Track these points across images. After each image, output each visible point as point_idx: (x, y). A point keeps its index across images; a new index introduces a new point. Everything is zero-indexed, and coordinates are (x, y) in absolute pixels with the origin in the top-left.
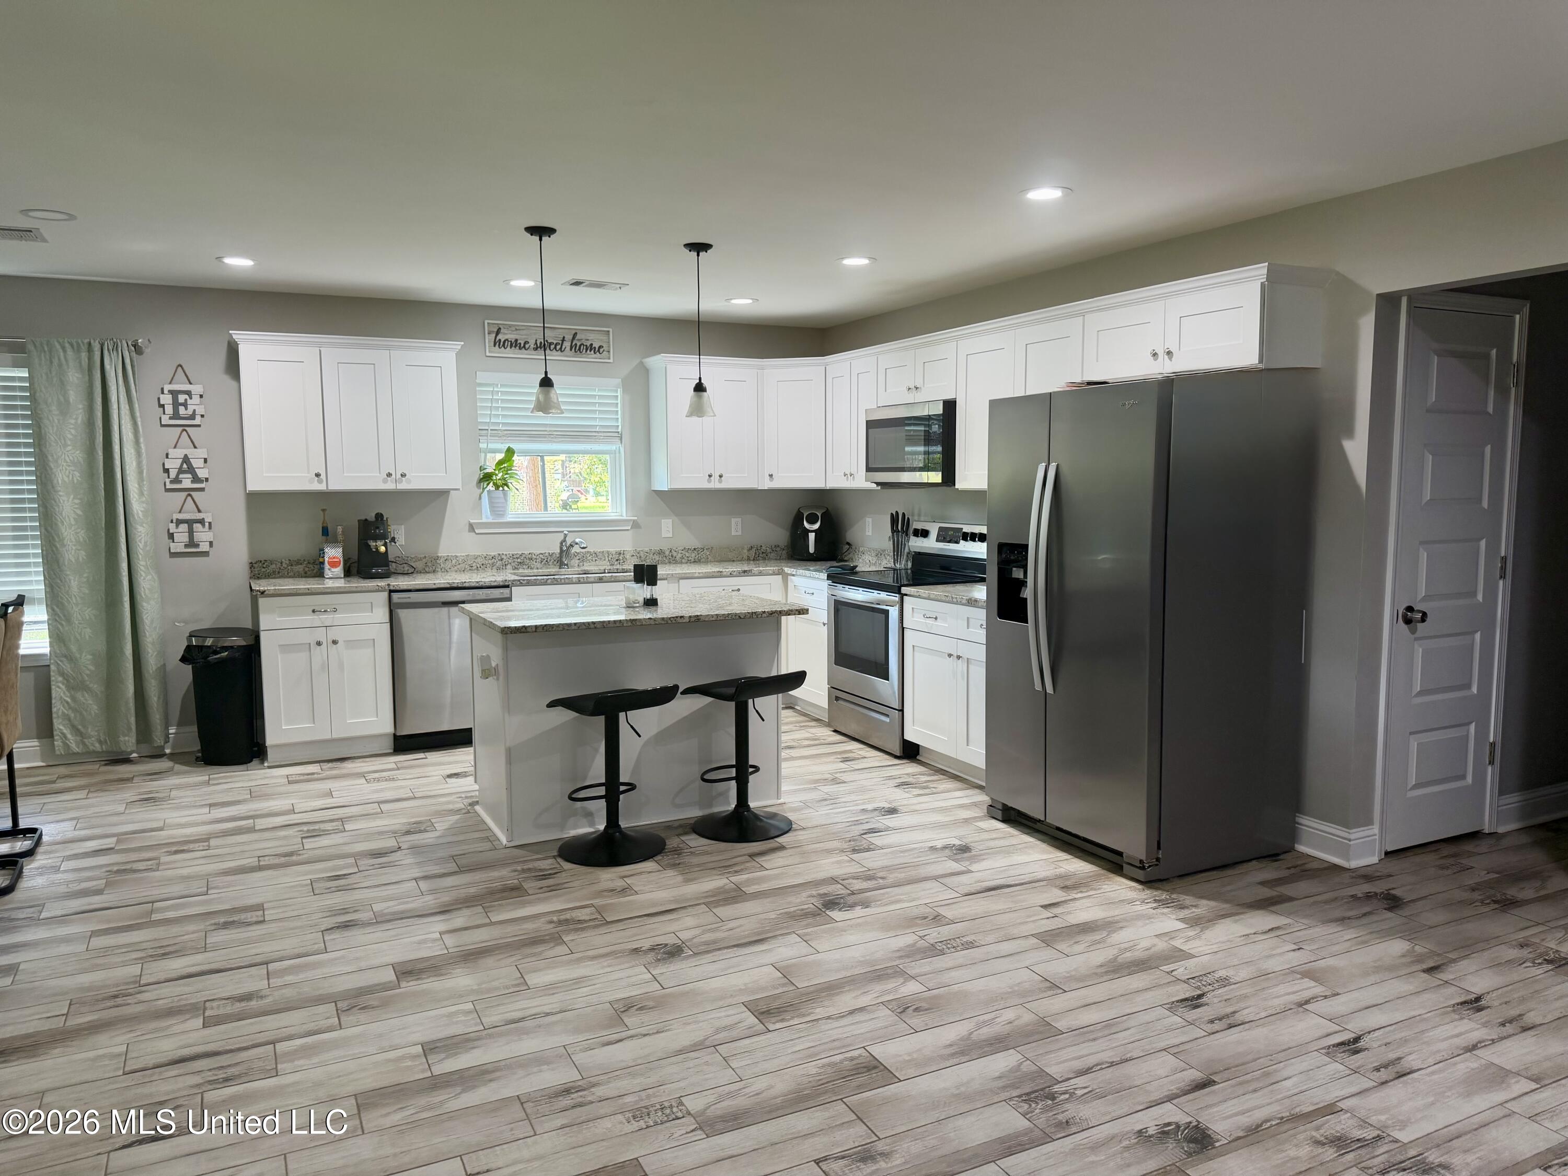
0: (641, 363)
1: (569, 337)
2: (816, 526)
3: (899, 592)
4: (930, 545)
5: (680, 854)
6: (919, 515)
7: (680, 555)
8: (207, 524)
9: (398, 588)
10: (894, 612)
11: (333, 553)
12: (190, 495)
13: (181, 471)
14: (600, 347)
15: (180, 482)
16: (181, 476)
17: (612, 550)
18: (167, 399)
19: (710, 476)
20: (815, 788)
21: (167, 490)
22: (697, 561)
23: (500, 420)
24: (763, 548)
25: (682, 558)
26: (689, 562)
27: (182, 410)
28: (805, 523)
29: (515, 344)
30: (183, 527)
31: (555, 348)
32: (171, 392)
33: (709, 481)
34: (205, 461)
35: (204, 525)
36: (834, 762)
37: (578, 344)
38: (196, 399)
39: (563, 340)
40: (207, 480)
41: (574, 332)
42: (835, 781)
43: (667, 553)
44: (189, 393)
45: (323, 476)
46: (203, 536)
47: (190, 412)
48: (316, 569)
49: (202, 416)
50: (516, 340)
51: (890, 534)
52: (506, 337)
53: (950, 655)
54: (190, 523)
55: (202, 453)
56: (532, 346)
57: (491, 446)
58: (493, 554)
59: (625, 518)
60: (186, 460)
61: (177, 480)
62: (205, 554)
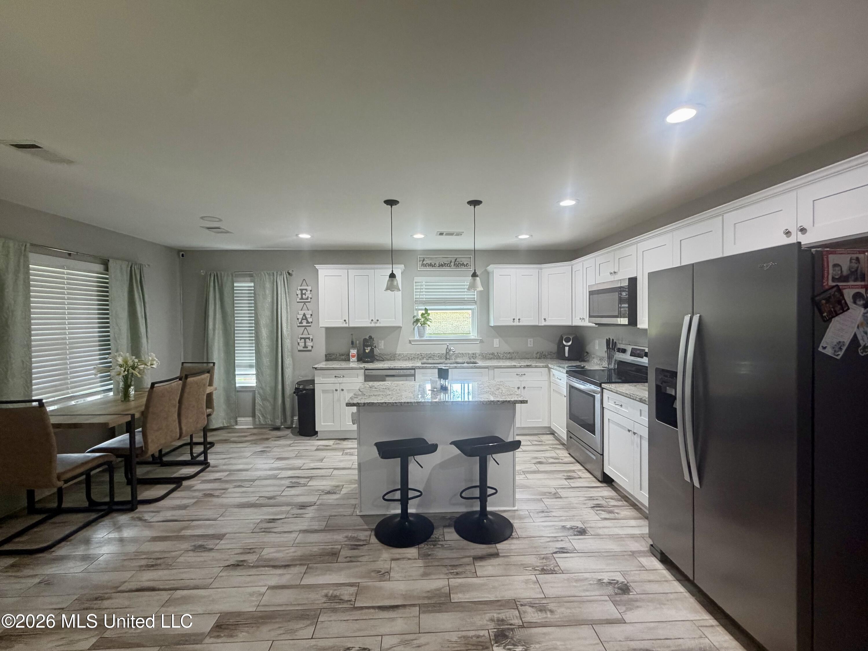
0: (486, 270)
1: (453, 261)
2: (570, 343)
3: (600, 386)
4: (627, 357)
5: (434, 545)
6: (622, 341)
7: (502, 355)
8: (311, 339)
9: (368, 368)
10: (598, 397)
11: (354, 352)
12: (306, 328)
13: (302, 319)
14: (467, 264)
15: (302, 323)
16: (303, 321)
17: (470, 352)
18: (299, 292)
19: (514, 319)
20: (541, 500)
21: (298, 326)
22: (511, 359)
23: (424, 297)
24: (544, 353)
25: (503, 357)
26: (507, 359)
27: (304, 296)
28: (564, 342)
29: (431, 265)
30: (303, 340)
31: (447, 266)
32: (300, 289)
33: (514, 322)
34: (311, 315)
35: (309, 340)
36: (561, 479)
37: (457, 263)
38: (309, 292)
39: (451, 262)
40: (312, 322)
41: (455, 258)
42: (556, 496)
43: (496, 354)
44: (306, 290)
45: (347, 321)
46: (309, 344)
47: (306, 297)
48: (347, 359)
49: (311, 298)
50: (431, 263)
51: (606, 350)
52: (427, 262)
53: (629, 431)
54: (305, 339)
55: (310, 312)
56: (437, 265)
57: (419, 308)
58: (418, 353)
59: (477, 338)
60: (304, 315)
61: (301, 323)
62: (310, 351)
